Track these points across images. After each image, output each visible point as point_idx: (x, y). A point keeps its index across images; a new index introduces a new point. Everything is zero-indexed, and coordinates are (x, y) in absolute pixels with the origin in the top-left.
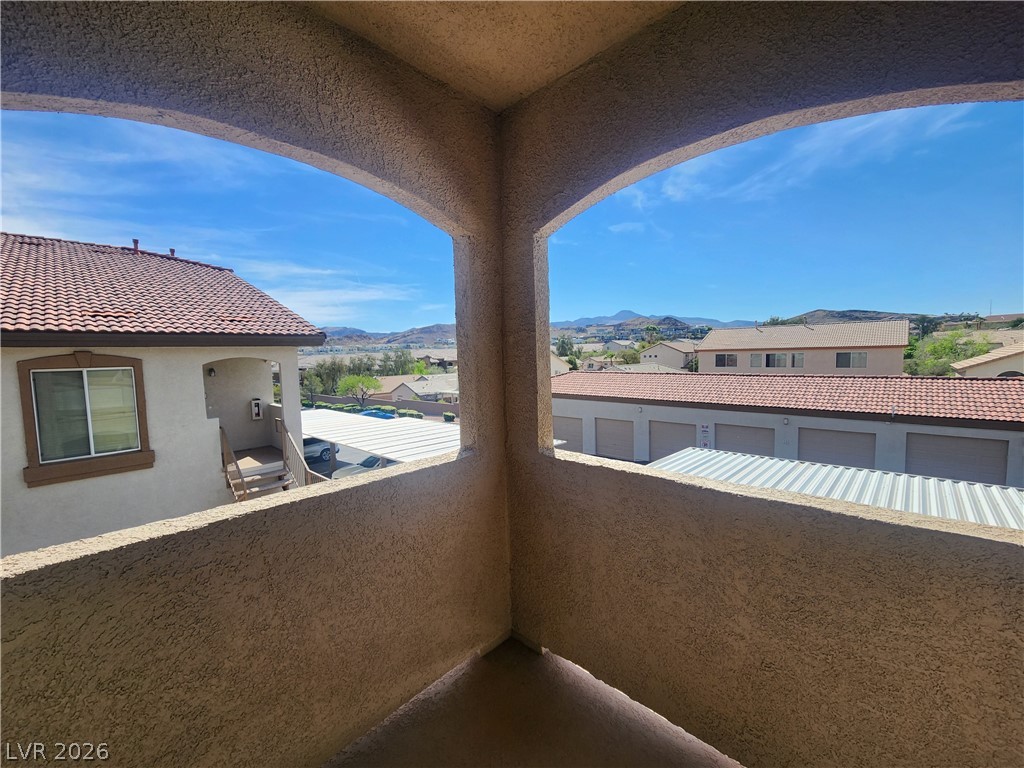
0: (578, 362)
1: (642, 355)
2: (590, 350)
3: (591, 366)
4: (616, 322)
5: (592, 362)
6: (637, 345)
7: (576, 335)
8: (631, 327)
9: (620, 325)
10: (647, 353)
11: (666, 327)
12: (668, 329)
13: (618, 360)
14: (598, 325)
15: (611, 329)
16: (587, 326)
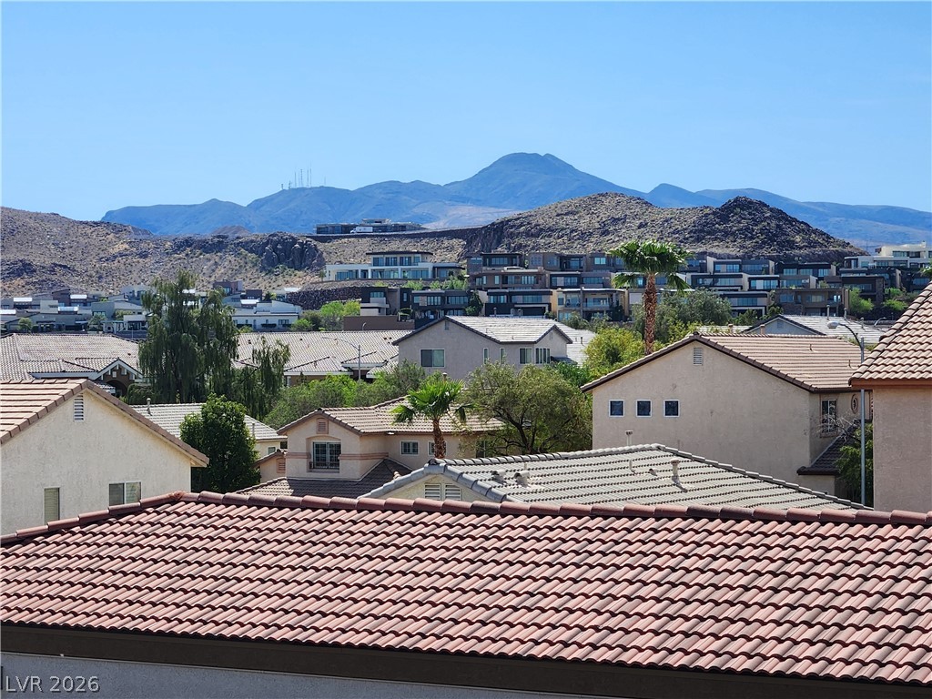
0: (259, 431)
1: (600, 401)
2: (332, 368)
3: (326, 456)
4: (479, 216)
5: (335, 435)
6: (580, 346)
7: (263, 284)
8: (558, 246)
9: (498, 231)
10: (630, 390)
11: (733, 250)
12: (745, 259)
13: (474, 424)
14: (382, 231)
15: (449, 254)
16: (325, 234)
